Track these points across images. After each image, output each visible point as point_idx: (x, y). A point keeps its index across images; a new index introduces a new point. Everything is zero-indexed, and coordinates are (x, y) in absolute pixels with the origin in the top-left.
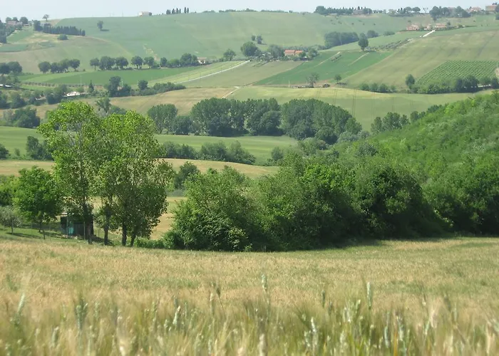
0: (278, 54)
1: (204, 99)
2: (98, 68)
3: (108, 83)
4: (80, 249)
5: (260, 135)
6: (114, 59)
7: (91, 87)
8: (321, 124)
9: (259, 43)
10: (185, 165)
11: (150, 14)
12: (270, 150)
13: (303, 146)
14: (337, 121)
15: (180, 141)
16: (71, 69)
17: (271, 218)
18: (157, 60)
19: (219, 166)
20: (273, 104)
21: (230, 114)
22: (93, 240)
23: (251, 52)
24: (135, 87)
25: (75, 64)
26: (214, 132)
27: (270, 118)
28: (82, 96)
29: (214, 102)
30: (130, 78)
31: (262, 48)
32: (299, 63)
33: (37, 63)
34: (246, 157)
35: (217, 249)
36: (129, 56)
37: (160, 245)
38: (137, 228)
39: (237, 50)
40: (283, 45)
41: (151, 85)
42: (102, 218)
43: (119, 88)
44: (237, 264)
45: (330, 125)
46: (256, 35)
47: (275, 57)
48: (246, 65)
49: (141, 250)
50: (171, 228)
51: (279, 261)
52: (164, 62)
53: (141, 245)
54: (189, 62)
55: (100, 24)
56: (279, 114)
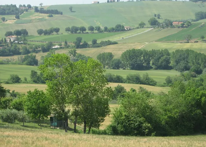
0: (169, 24)
1: (128, 49)
2: (69, 32)
3: (75, 40)
4: (61, 135)
5: (160, 69)
6: (78, 28)
7: (66, 43)
8: (193, 64)
9: (159, 18)
10: (118, 87)
11: (98, 2)
12: (165, 77)
13: (183, 75)
14: (202, 61)
15: (115, 73)
16: (54, 33)
17: (166, 117)
18: (102, 28)
19: (137, 87)
20: (166, 52)
21: (142, 58)
22: (68, 129)
23: (154, 23)
24: (90, 43)
25: (57, 30)
26: (133, 68)
27: (164, 60)
28: (61, 48)
29: (134, 51)
30: (87, 38)
31: (160, 21)
32: (181, 29)
33: (36, 30)
34: (151, 82)
35: (136, 135)
36: (87, 26)
37: (104, 133)
38: (92, 123)
39: (146, 22)
40: (172, 19)
41: (99, 42)
42: (73, 117)
43: (81, 44)
44: (148, 144)
45: (198, 64)
46: (157, 14)
47: (167, 26)
48: (151, 30)
49: (95, 136)
50: (111, 123)
51: (171, 142)
52: (106, 29)
53: (94, 133)
54: (120, 29)
55: (71, 8)
56: (170, 58)
